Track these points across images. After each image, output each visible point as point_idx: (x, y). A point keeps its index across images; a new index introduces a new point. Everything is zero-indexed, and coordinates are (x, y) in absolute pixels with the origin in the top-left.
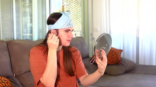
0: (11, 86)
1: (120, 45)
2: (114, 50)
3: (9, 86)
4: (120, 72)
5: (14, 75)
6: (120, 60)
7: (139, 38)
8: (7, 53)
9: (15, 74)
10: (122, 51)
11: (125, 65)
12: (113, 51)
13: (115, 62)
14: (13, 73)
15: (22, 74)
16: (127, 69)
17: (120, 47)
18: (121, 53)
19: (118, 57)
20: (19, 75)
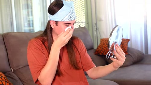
0: (5, 80)
3: (3, 81)
5: (11, 70)
6: (126, 50)
7: (147, 25)
9: (13, 69)
10: (129, 40)
11: (132, 56)
14: (11, 68)
15: (20, 68)
16: (135, 59)
17: (127, 36)
18: (128, 43)
19: (124, 47)
20: (17, 69)
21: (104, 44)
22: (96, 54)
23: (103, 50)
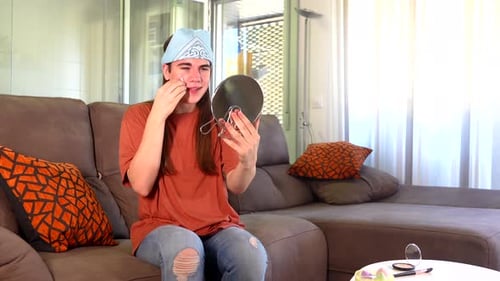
1: (370, 137)
2: (348, 147)
4: (357, 197)
5: (98, 176)
6: (358, 169)
8: (86, 126)
10: (370, 151)
11: (370, 183)
12: (344, 150)
13: (347, 174)
14: (98, 172)
16: (374, 191)
19: (355, 163)
21: (311, 154)
22: (290, 174)
23: (307, 166)
